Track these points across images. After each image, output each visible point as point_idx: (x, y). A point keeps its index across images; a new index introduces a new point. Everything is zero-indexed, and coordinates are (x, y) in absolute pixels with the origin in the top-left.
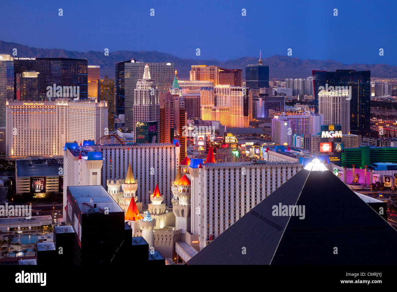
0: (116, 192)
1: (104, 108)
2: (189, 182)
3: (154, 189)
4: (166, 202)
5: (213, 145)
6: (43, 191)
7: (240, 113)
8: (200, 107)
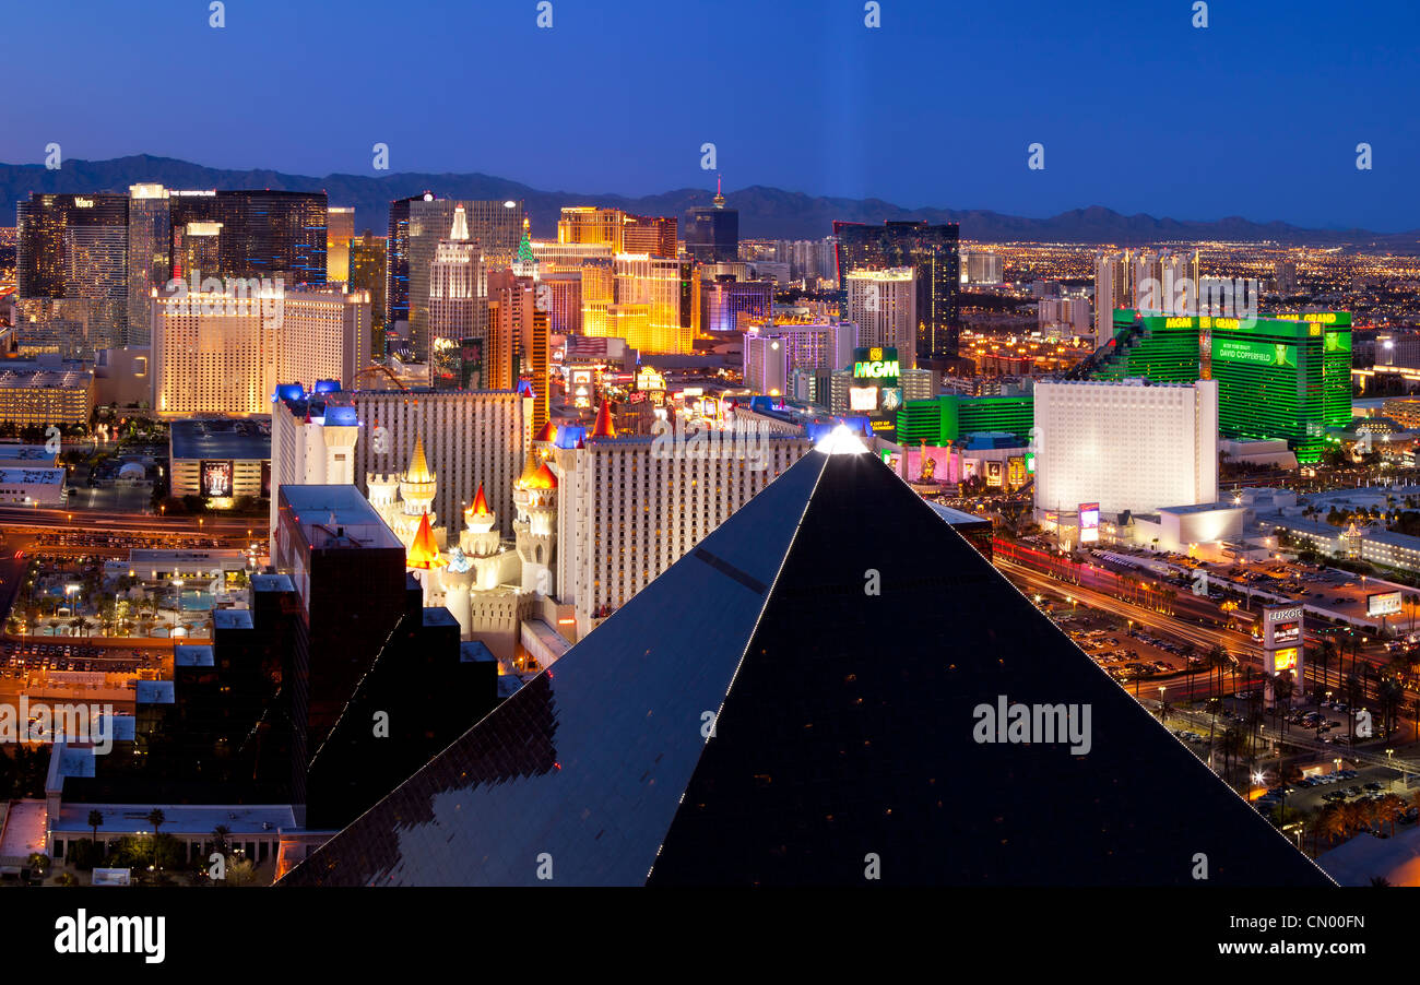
0: (388, 502)
1: (363, 304)
2: (554, 480)
3: (473, 497)
4: (501, 528)
5: (609, 396)
6: (228, 493)
7: (673, 319)
8: (581, 306)
